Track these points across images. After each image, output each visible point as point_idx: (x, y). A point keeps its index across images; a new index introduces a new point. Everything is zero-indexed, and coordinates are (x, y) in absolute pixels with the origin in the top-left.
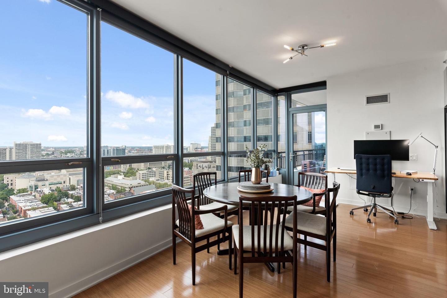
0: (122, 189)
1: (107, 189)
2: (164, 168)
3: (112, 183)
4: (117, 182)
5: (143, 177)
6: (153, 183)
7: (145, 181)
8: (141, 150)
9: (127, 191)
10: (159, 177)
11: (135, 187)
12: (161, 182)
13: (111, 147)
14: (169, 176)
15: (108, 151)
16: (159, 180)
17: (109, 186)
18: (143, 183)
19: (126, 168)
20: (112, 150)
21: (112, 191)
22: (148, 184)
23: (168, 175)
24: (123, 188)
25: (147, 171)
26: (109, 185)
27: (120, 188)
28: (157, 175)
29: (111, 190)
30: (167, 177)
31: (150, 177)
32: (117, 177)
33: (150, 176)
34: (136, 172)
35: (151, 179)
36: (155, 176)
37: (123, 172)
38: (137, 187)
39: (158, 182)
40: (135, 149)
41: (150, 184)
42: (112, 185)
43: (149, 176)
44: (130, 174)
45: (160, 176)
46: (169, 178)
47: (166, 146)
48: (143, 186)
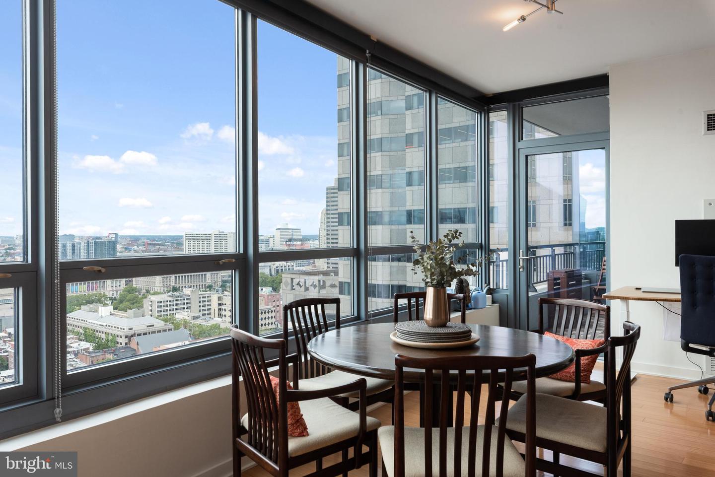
0: (108, 341)
1: (73, 338)
2: (210, 287)
3: (84, 325)
4: (96, 322)
5: (160, 309)
6: (186, 324)
7: (166, 321)
8: (154, 245)
9: (121, 344)
10: (200, 311)
11: (139, 335)
12: (203, 323)
13: (81, 238)
14: (223, 307)
15: (73, 245)
16: (198, 317)
17: (78, 333)
18: (159, 324)
19: (118, 288)
20: (83, 244)
21: (85, 345)
22: (172, 326)
23: (220, 305)
24: (110, 337)
25: (169, 296)
26: (76, 329)
27: (103, 336)
28: (195, 305)
29: (83, 343)
30: (220, 310)
31: (176, 309)
32: (96, 311)
33: (177, 307)
34: (142, 298)
35: (180, 316)
36: (190, 308)
37: (111, 299)
38: (145, 334)
39: (197, 322)
40: (140, 242)
41: (177, 327)
42: (85, 329)
43: (175, 307)
44: (128, 303)
45: (202, 308)
46: (223, 313)
47: (216, 236)
48: (159, 331)
